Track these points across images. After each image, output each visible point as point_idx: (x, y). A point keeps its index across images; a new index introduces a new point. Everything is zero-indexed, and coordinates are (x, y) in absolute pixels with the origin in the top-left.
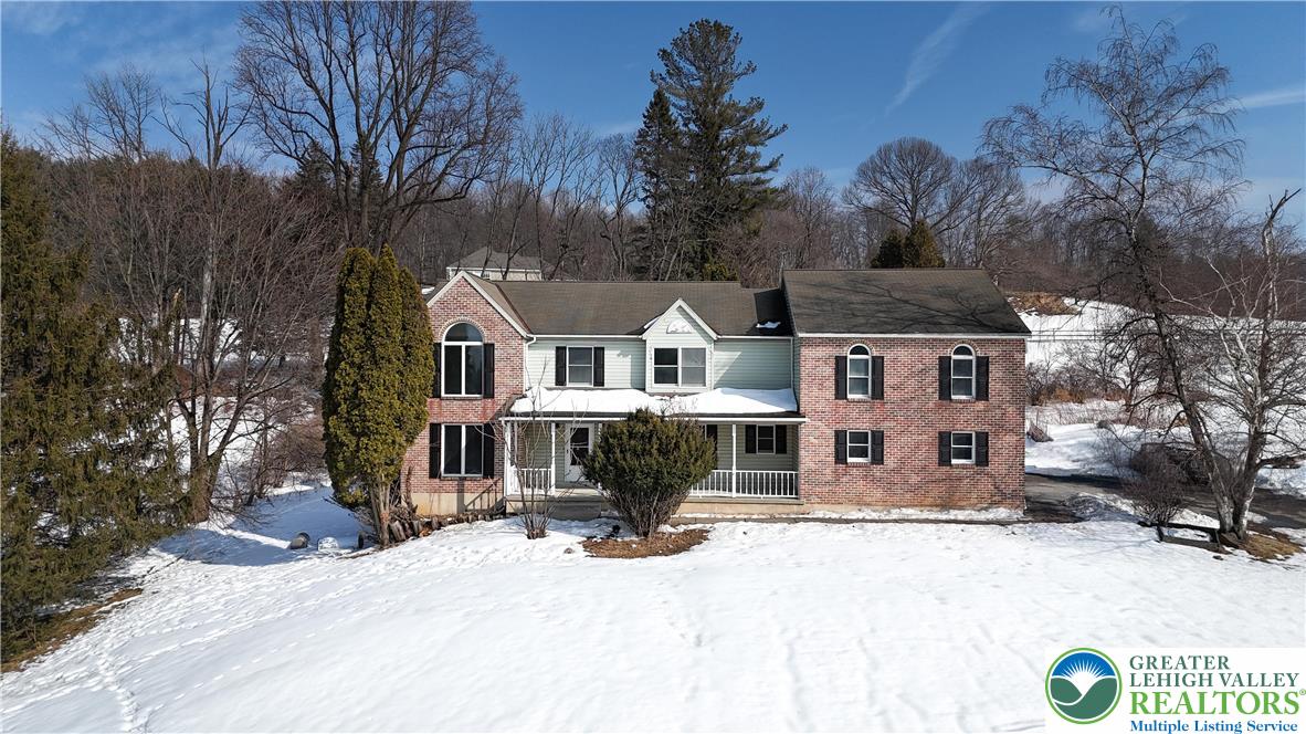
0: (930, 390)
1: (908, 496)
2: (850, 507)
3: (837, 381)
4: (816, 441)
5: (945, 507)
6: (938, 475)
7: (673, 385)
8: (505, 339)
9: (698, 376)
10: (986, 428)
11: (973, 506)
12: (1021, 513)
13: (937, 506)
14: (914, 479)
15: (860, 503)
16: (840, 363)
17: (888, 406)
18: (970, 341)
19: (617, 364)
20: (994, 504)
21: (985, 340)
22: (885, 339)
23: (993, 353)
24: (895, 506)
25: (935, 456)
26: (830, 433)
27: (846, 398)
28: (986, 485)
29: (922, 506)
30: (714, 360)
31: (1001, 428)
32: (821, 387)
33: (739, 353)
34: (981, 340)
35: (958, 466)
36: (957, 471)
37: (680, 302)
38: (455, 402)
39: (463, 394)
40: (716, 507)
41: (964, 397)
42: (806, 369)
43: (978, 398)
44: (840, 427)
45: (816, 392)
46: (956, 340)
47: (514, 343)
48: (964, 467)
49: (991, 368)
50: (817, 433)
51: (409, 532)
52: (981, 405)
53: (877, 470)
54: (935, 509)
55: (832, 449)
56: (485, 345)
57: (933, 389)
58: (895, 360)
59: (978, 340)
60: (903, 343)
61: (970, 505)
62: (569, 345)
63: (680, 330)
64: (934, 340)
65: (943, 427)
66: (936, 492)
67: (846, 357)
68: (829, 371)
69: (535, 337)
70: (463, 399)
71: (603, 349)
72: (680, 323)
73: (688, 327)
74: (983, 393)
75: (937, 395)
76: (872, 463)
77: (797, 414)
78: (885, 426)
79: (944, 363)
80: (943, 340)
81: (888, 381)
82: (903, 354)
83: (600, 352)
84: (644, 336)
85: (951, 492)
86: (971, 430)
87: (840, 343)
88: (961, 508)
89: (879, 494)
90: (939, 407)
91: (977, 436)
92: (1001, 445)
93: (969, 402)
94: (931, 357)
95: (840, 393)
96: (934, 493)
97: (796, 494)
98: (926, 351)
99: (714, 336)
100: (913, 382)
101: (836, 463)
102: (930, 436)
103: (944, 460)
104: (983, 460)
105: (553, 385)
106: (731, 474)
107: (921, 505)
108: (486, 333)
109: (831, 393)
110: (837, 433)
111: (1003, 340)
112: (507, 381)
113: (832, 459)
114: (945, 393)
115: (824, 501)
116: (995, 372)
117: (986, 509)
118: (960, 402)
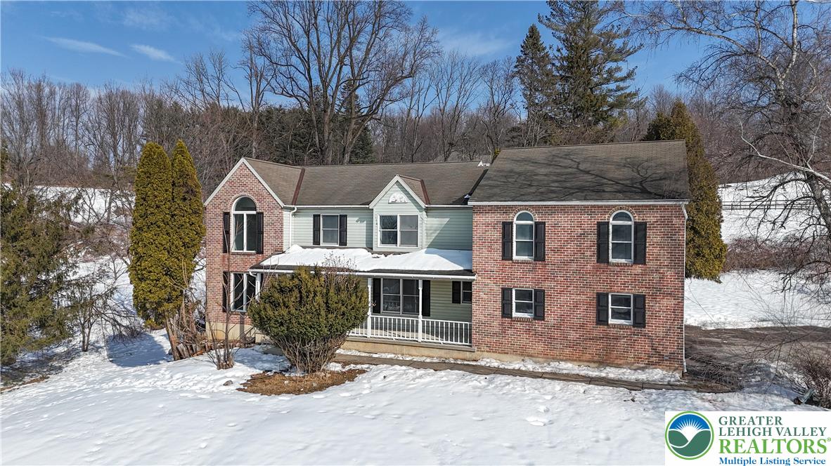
0: (588, 253)
1: (567, 351)
2: (515, 357)
3: (504, 244)
4: (485, 297)
5: (603, 363)
6: (595, 333)
7: (394, 246)
8: (270, 209)
9: (411, 239)
10: (643, 291)
11: (629, 365)
12: (678, 375)
13: (594, 362)
14: (573, 335)
15: (524, 354)
16: (507, 227)
17: (549, 267)
18: (627, 207)
19: (355, 228)
20: (650, 365)
21: (642, 206)
22: (547, 207)
23: (650, 218)
24: (555, 359)
25: (593, 315)
26: (497, 290)
27: (512, 260)
28: (643, 346)
29: (580, 361)
30: (424, 225)
31: (659, 291)
32: (490, 249)
33: (448, 219)
34: (639, 206)
35: (614, 326)
36: (614, 331)
37: (397, 178)
38: (239, 256)
39: (245, 250)
40: (405, 349)
41: (623, 261)
42: (477, 233)
43: (636, 262)
44: (507, 285)
45: (485, 253)
46: (614, 206)
47: (276, 212)
48: (621, 327)
49: (649, 233)
50: (486, 290)
51: (191, 352)
52: (638, 269)
53: (538, 325)
54: (592, 365)
55: (499, 305)
56: (258, 213)
57: (591, 253)
58: (555, 226)
59: (636, 206)
60: (564, 210)
61: (628, 363)
62: (322, 213)
63: (399, 201)
64: (593, 206)
65: (601, 288)
66: (594, 349)
67: (512, 223)
68: (497, 235)
69: (296, 207)
70: (244, 254)
71: (346, 216)
72: (398, 196)
73: (405, 198)
74: (640, 258)
75: (595, 259)
76: (535, 319)
77: (470, 272)
78: (546, 285)
79: (602, 228)
80: (601, 206)
81: (549, 244)
82: (563, 220)
83: (343, 218)
84: (371, 206)
85: (609, 350)
86: (629, 292)
87: (507, 210)
88: (618, 366)
89: (540, 347)
90: (596, 269)
91: (634, 297)
92: (658, 308)
93: (626, 265)
94: (589, 223)
95: (506, 255)
96: (593, 350)
97: (470, 342)
98: (585, 217)
99: (423, 205)
100: (572, 246)
101: (502, 317)
102: (588, 296)
103: (601, 320)
104: (640, 323)
105: (312, 245)
106: (417, 322)
107: (578, 360)
108: (258, 204)
109: (498, 255)
110: (504, 290)
111: (661, 206)
112: (271, 241)
113: (499, 313)
114: (602, 256)
115: (491, 350)
116: (653, 237)
117: (643, 369)
118: (617, 265)
